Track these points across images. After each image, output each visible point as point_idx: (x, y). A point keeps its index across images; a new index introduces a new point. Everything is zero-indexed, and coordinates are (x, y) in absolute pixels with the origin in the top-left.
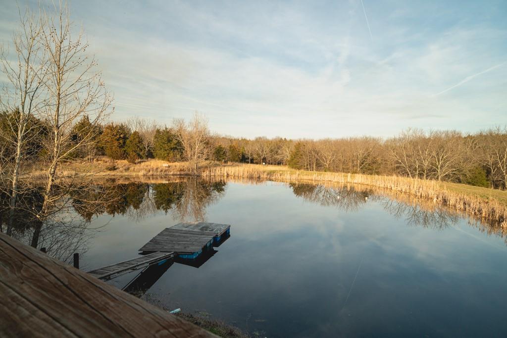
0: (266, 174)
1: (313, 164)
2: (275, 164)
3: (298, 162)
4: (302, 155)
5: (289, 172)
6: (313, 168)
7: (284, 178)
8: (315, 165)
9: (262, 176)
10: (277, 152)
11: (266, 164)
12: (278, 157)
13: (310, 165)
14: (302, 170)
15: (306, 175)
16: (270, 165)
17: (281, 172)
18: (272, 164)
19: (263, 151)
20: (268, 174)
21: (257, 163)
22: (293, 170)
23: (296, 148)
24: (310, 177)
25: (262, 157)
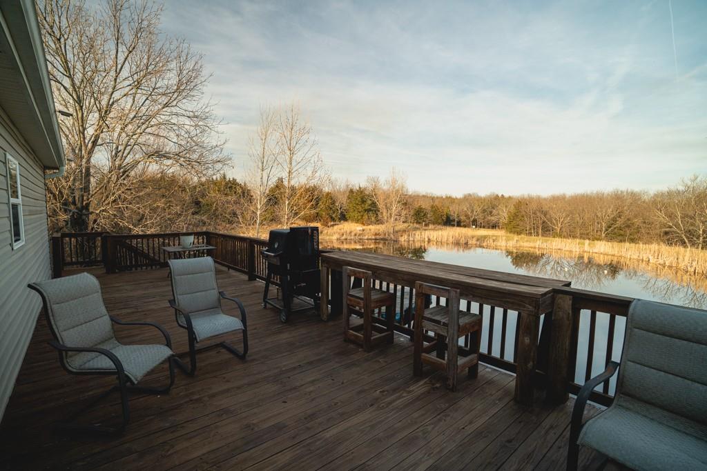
0: (475, 239)
1: (538, 227)
2: (489, 228)
3: (518, 225)
4: (523, 217)
5: (504, 238)
6: (537, 233)
7: (499, 244)
8: (541, 228)
9: (470, 242)
10: (491, 212)
11: (476, 227)
12: (493, 218)
13: (534, 229)
14: (523, 236)
15: (527, 241)
16: (482, 229)
17: (494, 238)
18: (484, 227)
19: (472, 211)
20: (478, 240)
21: (465, 226)
22: (512, 235)
23: (515, 207)
24: (532, 244)
25: (472, 219)
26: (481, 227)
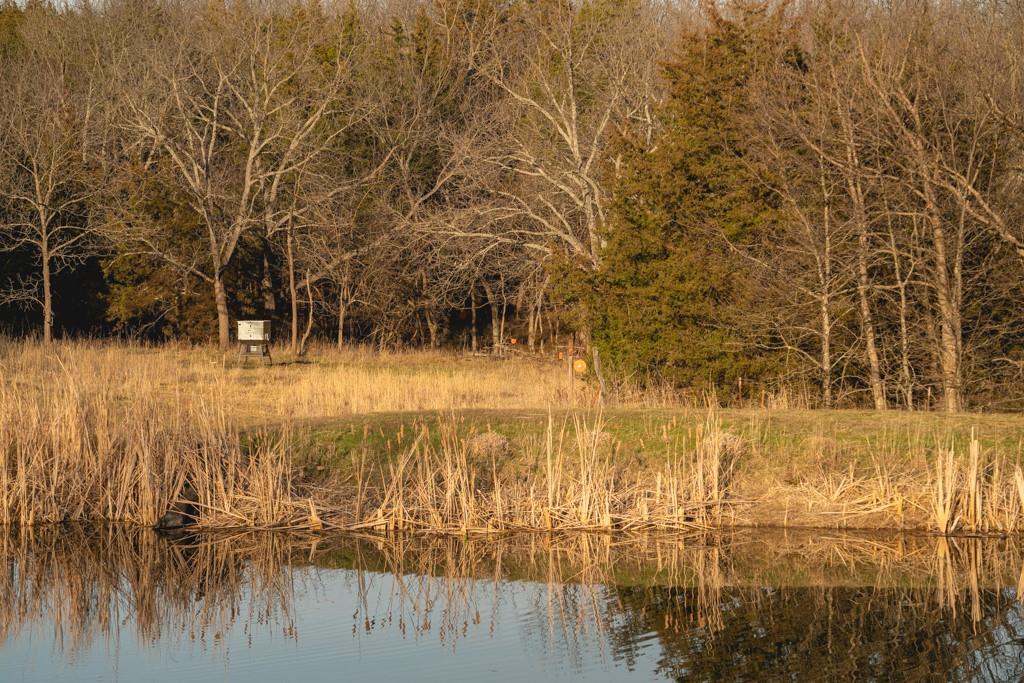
1: (924, 307)
2: (412, 337)
3: (718, 296)
4: (767, 197)
5: (590, 438)
6: (922, 364)
7: (537, 512)
9: (221, 509)
10: (429, 162)
11: (277, 333)
12: (451, 226)
13: (888, 327)
14: (779, 404)
15: (832, 464)
16: (343, 351)
18: (361, 332)
19: (228, 149)
20: (308, 474)
22: (659, 404)
24: (882, 500)
25: (223, 245)
26: (326, 331)
